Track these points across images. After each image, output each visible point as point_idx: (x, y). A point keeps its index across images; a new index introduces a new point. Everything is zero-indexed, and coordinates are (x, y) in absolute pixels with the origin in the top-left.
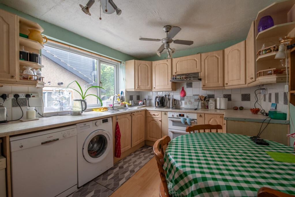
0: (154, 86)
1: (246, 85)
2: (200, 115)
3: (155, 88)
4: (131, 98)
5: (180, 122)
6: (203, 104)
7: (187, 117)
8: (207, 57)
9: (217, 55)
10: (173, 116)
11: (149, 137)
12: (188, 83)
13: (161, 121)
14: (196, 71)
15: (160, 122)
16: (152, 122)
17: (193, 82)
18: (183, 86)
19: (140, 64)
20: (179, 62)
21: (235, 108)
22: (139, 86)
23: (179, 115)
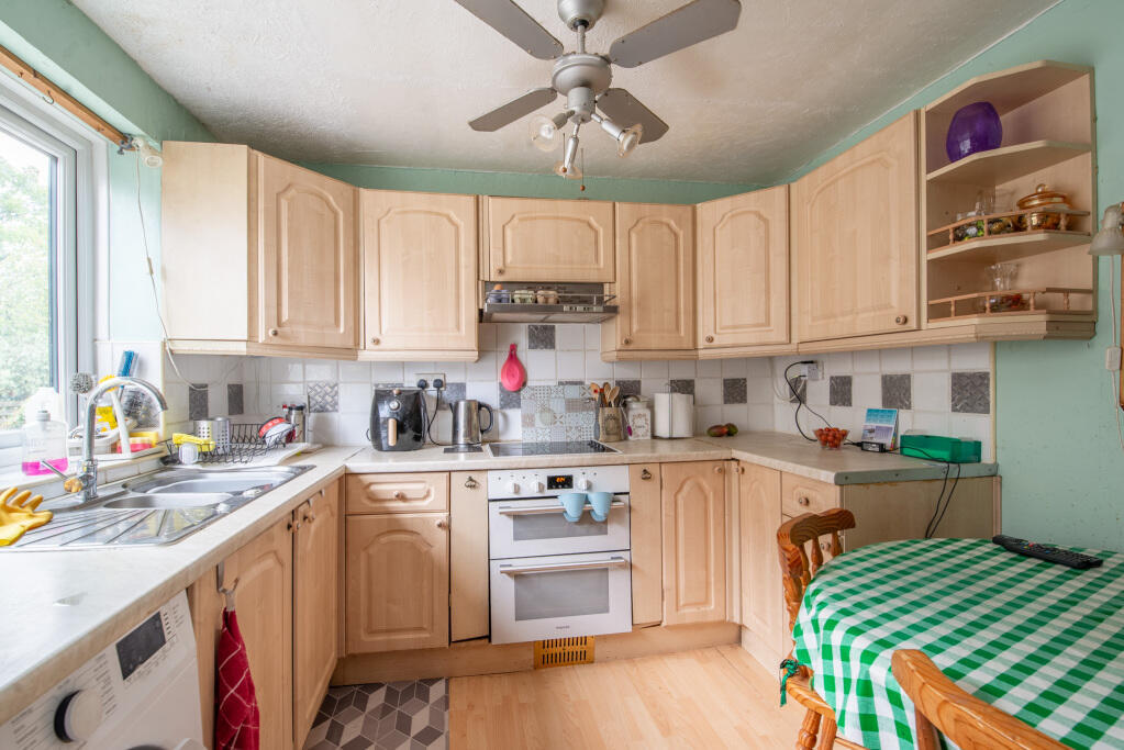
0: (370, 332)
1: (792, 347)
2: (645, 471)
3: (377, 342)
4: (198, 406)
5: (561, 514)
6: (612, 423)
7: (589, 487)
8: (638, 222)
9: (672, 223)
10: (517, 489)
11: (365, 638)
12: (536, 328)
13: (447, 526)
14: (593, 277)
15: (443, 534)
16: (384, 540)
17: (557, 325)
18: (511, 342)
19: (289, 186)
20: (516, 220)
21: (715, 430)
22: (279, 324)
23: (545, 483)
